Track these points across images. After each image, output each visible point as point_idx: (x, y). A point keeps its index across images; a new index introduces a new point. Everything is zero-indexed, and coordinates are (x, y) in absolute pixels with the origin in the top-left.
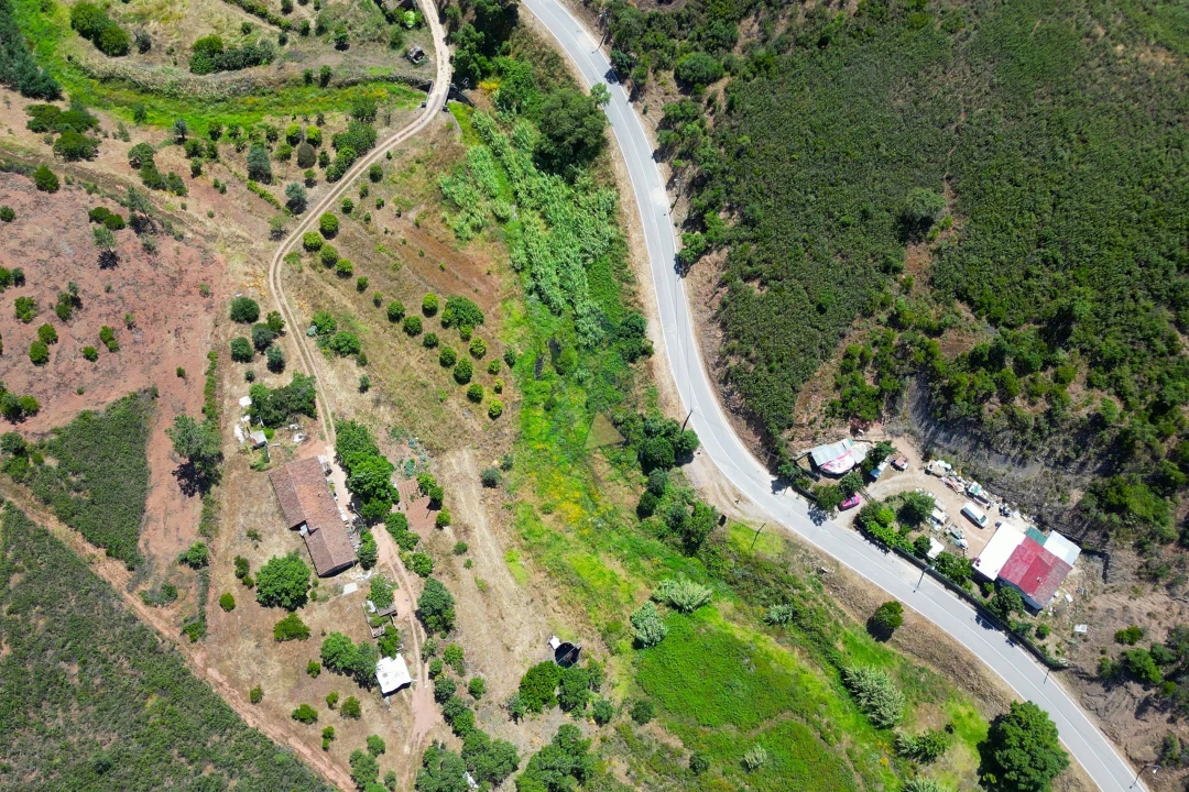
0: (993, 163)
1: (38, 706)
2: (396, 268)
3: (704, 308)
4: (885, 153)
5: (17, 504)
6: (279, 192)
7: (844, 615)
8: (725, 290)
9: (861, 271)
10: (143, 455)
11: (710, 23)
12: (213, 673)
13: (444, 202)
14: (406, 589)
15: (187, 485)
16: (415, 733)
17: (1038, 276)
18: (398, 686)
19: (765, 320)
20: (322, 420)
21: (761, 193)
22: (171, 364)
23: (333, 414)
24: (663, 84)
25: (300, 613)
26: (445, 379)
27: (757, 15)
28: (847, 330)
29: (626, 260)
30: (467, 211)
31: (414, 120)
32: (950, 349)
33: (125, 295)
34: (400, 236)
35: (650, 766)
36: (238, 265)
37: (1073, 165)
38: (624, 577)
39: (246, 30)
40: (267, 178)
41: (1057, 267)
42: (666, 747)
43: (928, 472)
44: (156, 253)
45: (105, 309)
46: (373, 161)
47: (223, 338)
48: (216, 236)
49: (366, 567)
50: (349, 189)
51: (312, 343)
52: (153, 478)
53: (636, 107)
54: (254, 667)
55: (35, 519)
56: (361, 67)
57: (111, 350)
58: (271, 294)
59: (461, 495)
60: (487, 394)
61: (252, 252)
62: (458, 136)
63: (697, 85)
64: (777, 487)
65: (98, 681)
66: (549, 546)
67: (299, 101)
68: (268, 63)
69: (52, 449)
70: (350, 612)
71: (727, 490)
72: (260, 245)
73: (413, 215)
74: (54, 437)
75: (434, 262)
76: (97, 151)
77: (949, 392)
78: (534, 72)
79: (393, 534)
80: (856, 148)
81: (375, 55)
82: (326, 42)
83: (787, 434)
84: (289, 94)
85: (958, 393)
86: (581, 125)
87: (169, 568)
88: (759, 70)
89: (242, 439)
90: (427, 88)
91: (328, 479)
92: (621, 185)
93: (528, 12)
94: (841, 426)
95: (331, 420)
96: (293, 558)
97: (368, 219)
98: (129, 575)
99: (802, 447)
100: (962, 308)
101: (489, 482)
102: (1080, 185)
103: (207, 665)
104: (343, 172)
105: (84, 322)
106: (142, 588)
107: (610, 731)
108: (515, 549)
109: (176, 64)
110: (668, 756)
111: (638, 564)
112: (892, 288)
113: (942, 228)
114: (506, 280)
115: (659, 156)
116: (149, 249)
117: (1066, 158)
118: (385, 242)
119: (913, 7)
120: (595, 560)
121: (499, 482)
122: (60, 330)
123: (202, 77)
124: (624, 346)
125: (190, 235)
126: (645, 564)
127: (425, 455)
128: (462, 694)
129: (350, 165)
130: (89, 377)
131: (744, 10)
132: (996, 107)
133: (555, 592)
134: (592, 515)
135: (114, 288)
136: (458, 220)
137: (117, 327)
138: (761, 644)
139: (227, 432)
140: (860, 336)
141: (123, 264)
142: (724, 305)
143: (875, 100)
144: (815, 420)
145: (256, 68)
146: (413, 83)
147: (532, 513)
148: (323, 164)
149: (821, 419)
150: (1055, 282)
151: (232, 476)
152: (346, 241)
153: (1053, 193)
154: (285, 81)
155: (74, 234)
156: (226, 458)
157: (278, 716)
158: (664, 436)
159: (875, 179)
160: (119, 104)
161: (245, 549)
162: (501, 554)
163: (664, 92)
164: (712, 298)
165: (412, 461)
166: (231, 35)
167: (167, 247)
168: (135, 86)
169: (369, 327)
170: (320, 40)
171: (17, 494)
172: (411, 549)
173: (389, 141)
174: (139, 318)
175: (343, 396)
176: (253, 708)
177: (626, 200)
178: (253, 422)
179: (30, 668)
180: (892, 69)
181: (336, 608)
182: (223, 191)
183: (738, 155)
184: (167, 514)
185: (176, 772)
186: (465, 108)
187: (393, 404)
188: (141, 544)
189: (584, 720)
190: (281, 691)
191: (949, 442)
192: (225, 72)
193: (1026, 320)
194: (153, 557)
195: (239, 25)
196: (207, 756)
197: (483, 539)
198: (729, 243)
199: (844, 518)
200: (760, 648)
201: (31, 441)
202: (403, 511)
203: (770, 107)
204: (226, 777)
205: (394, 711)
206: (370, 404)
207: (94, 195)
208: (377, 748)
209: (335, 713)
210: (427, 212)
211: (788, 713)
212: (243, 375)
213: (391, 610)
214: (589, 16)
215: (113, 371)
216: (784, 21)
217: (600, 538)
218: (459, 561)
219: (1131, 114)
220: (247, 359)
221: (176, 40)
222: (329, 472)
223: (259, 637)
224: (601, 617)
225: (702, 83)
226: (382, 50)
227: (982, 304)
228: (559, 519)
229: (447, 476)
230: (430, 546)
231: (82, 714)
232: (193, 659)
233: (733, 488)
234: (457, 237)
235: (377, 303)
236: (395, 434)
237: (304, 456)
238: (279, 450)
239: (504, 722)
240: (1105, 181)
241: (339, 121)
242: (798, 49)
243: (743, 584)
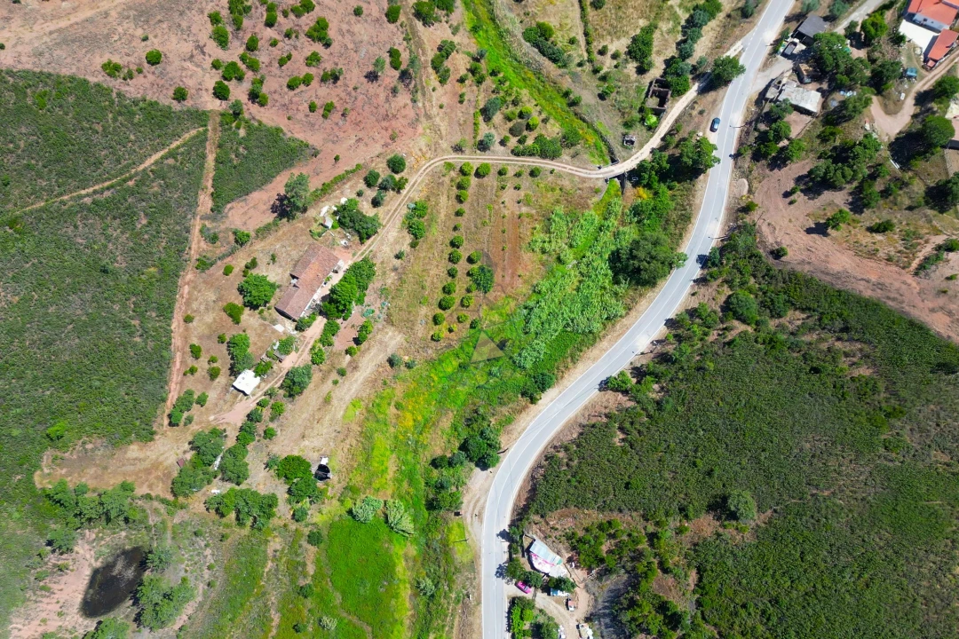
0: (806, 533)
1: (115, 218)
2: (484, 224)
3: (586, 416)
4: (762, 458)
5: (210, 134)
6: (484, 130)
7: (452, 628)
8: (605, 420)
9: (670, 495)
10: (278, 173)
11: (780, 292)
12: (186, 289)
13: (546, 221)
14: (299, 358)
15: (277, 206)
16: (223, 416)
17: (750, 614)
18: (241, 389)
19: (599, 456)
20: (364, 248)
21: (683, 400)
22: (339, 150)
23: (371, 251)
24: (718, 292)
25: (247, 311)
26: (436, 295)
27: (808, 317)
28: (626, 511)
29: (584, 349)
30: (550, 238)
31: (586, 169)
32: (661, 586)
33: (359, 99)
34: (506, 213)
35: (288, 562)
36: (422, 142)
37: (844, 589)
38: (388, 477)
39: (572, 41)
40: (488, 119)
41: (766, 624)
42: (304, 565)
43: (578, 627)
44: (395, 96)
45: (343, 95)
46: (542, 165)
47: (374, 164)
48: (431, 118)
49: (296, 329)
50: (515, 165)
51: (405, 211)
52: (269, 186)
53: (692, 287)
54: (202, 307)
55: (208, 147)
56: (597, 116)
57: (323, 116)
58: (418, 170)
59: (373, 351)
60: (444, 326)
61: (436, 143)
62: (596, 199)
63: (731, 313)
64: (503, 535)
65: (146, 237)
66: (378, 421)
67: (550, 100)
68: (560, 67)
69: (249, 127)
70: (266, 336)
71: (479, 505)
72: (444, 145)
73: (524, 210)
74: (256, 124)
75: (504, 242)
76: (433, 24)
77: (633, 604)
78: (670, 212)
79: (325, 330)
80: (752, 438)
81: (611, 118)
82: (598, 86)
83: (537, 518)
84: (550, 92)
85: (635, 610)
86: (649, 263)
87: (227, 228)
88: (769, 343)
89: (322, 215)
90: (614, 161)
91: (331, 274)
92: (633, 313)
93: (705, 181)
94: (566, 549)
95: (367, 252)
96: (273, 286)
97: (503, 188)
98: (209, 212)
99: (536, 533)
100: (693, 576)
101: (391, 362)
102: (833, 602)
103: (188, 284)
104: (523, 155)
105: (328, 91)
106: (207, 223)
107: (293, 526)
108: (362, 403)
109: (521, 22)
110: (300, 569)
111: (402, 481)
112: (674, 522)
113: (737, 529)
114: (523, 289)
115: (670, 323)
116: (394, 91)
117: (846, 580)
118: (497, 207)
119: (885, 411)
120: (388, 453)
121: (396, 367)
122: (315, 83)
123: (523, 41)
124: (529, 383)
125: (420, 105)
126: (405, 484)
127: (383, 316)
128: (260, 428)
129: (530, 155)
130: (300, 116)
131: (804, 307)
132: (850, 511)
133: (354, 442)
134: (413, 434)
135: (359, 91)
136: (540, 236)
137: (338, 109)
138: (401, 586)
139: (321, 204)
140: (628, 522)
141: (375, 84)
142: (593, 426)
143: (797, 428)
144: (557, 529)
145: (550, 63)
146: (611, 152)
147: (391, 399)
148: (520, 142)
149: (560, 533)
150: (754, 628)
151: (299, 224)
152: (480, 186)
153: (814, 587)
154: (555, 83)
155: (375, 49)
156: (306, 215)
157: (186, 338)
158: (488, 444)
159: (740, 463)
160: (475, 13)
161: (263, 260)
162: (353, 397)
163: (714, 296)
164: (595, 416)
165: (373, 312)
166: (563, 36)
167: (403, 98)
168: (491, 12)
169: (437, 234)
170: (598, 82)
171: (215, 130)
172: (324, 346)
173: (564, 166)
174: (352, 116)
175: (386, 249)
176: (182, 322)
177: (626, 323)
178: (335, 213)
179: (130, 200)
180: (828, 425)
181: (263, 328)
182: (461, 102)
183: (699, 369)
184: (254, 207)
185: (124, 306)
186: (618, 190)
187: (400, 278)
188: (229, 206)
189: (289, 507)
190: (200, 330)
191: (606, 628)
192: (536, 50)
193: (715, 625)
194: (227, 217)
195: (572, 35)
196: (142, 316)
197: (356, 381)
198: (638, 402)
199: (511, 590)
200: (399, 588)
201: (246, 116)
202: (342, 326)
203: (745, 367)
204: (138, 333)
205: (228, 397)
206: (391, 266)
207: (405, 42)
208: (201, 401)
209: (207, 366)
210: (532, 216)
211: (370, 629)
212: (358, 190)
213: (282, 357)
214: (731, 218)
215: (313, 125)
216: (815, 336)
217: (403, 448)
218: (334, 376)
219: (912, 607)
220: (369, 185)
221: (536, 11)
222: (336, 272)
223: (219, 299)
224: (357, 479)
225: (734, 314)
226: (618, 120)
227: (703, 588)
228: (398, 417)
229: (379, 337)
230: (333, 354)
231: (126, 241)
232: (187, 274)
233: (483, 507)
234: (529, 243)
235: (455, 229)
236: (383, 292)
237: (336, 253)
238: (331, 237)
239: (261, 461)
240: (849, 618)
241: (553, 130)
242: (802, 358)
243: (431, 552)
